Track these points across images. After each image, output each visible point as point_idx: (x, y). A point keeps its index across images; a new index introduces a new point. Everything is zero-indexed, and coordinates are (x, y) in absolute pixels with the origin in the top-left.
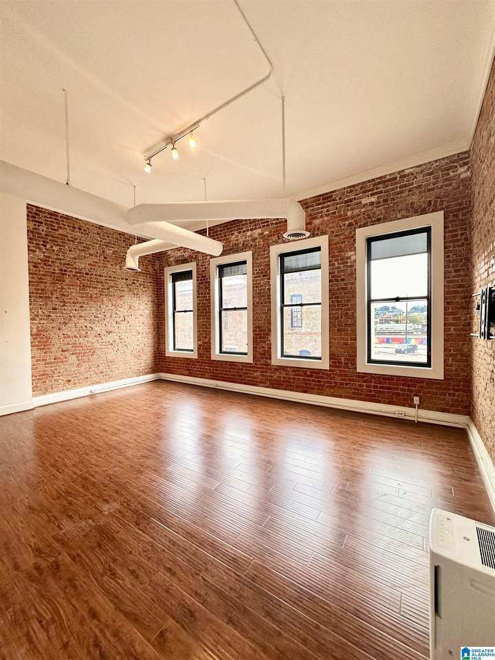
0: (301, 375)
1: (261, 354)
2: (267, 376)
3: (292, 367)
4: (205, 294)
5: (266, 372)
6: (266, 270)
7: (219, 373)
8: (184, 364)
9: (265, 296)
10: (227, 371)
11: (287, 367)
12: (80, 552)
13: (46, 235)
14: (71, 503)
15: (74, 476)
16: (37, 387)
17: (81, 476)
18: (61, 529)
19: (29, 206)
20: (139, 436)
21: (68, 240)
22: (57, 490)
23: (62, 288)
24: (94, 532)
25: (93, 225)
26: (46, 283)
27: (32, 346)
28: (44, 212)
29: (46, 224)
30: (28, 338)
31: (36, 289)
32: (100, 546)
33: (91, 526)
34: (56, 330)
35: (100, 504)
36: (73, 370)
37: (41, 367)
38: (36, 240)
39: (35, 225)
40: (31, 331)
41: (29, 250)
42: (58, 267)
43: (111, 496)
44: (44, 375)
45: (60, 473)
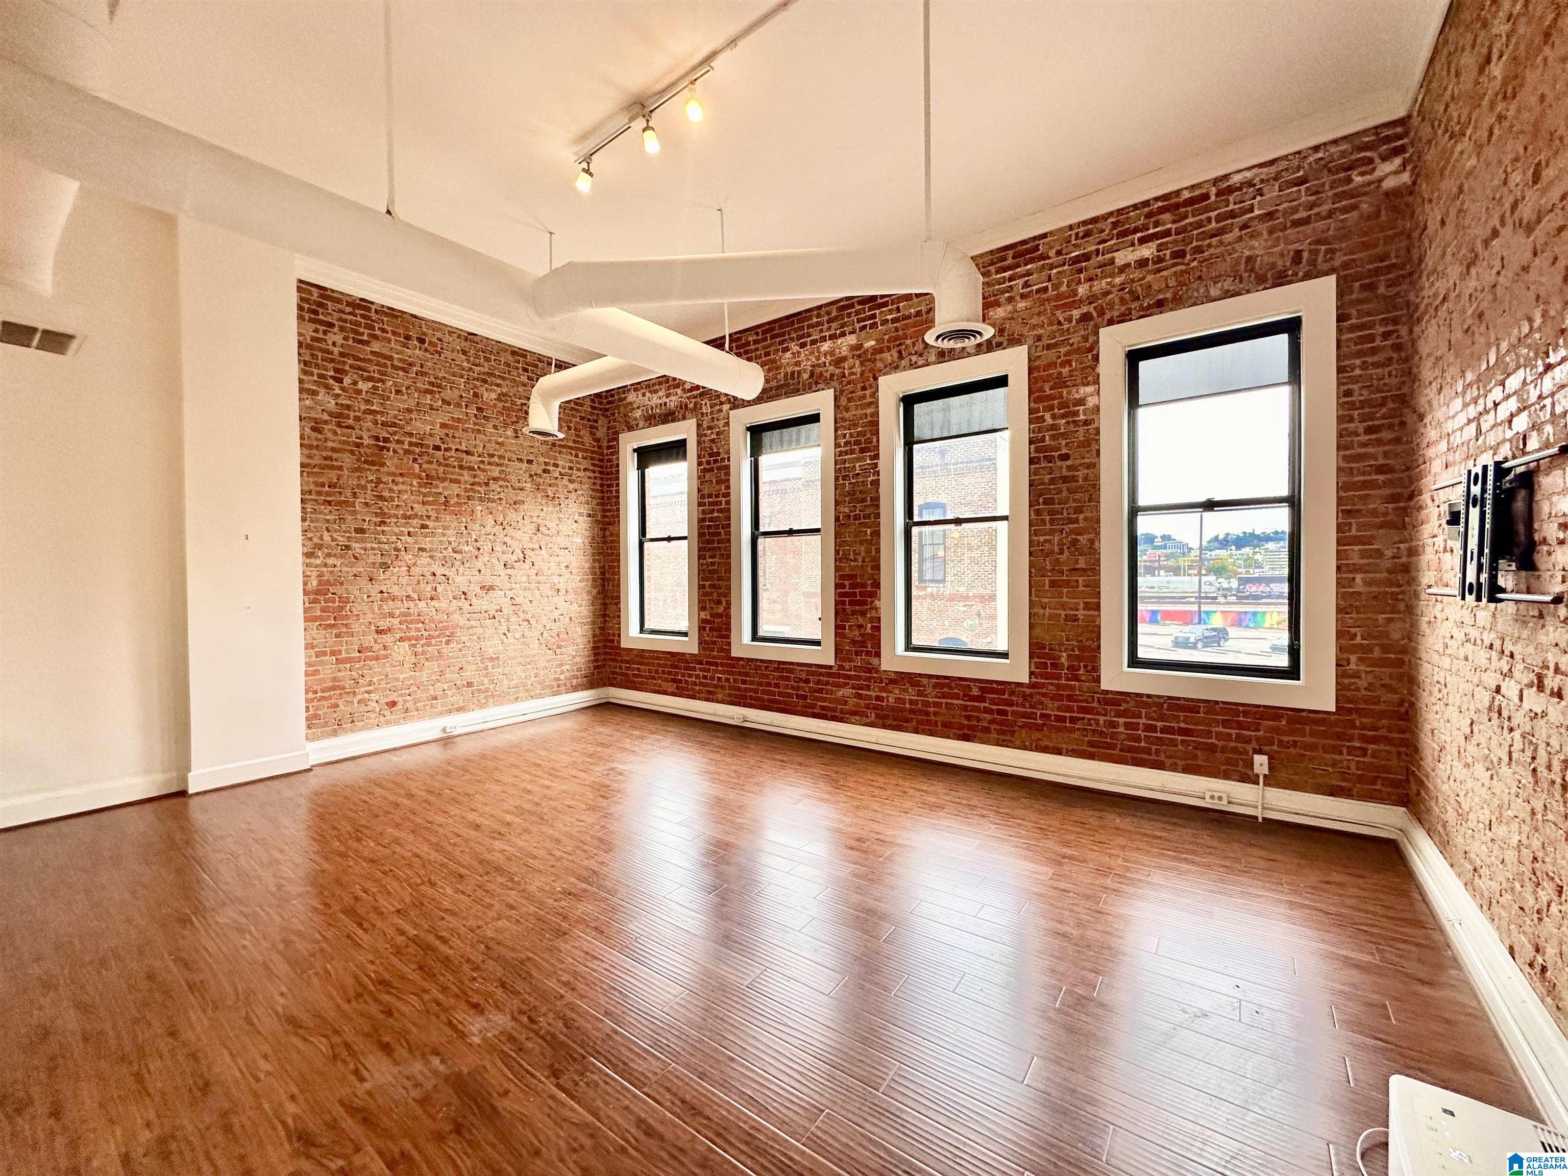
0: (957, 697)
1: (854, 642)
2: (869, 697)
3: (931, 677)
4: (717, 496)
5: (868, 688)
6: (868, 435)
7: (751, 690)
8: (665, 666)
9: (864, 500)
10: (769, 685)
11: (920, 675)
12: (407, 1146)
13: (342, 354)
14: (389, 1013)
15: (400, 940)
16: (316, 716)
17: (414, 940)
18: (362, 1080)
19: (303, 286)
20: (558, 841)
21: (394, 367)
22: (356, 978)
23: (379, 481)
24: (446, 1094)
25: (452, 331)
26: (340, 468)
27: (306, 620)
28: (339, 301)
29: (342, 329)
30: (297, 602)
31: (316, 484)
32: (458, 1129)
33: (435, 1073)
34: (363, 582)
35: (461, 1015)
36: (402, 676)
37: (328, 670)
38: (317, 366)
39: (316, 331)
40: (305, 584)
41: (302, 390)
42: (368, 430)
43: (488, 995)
44: (333, 688)
45: (365, 930)
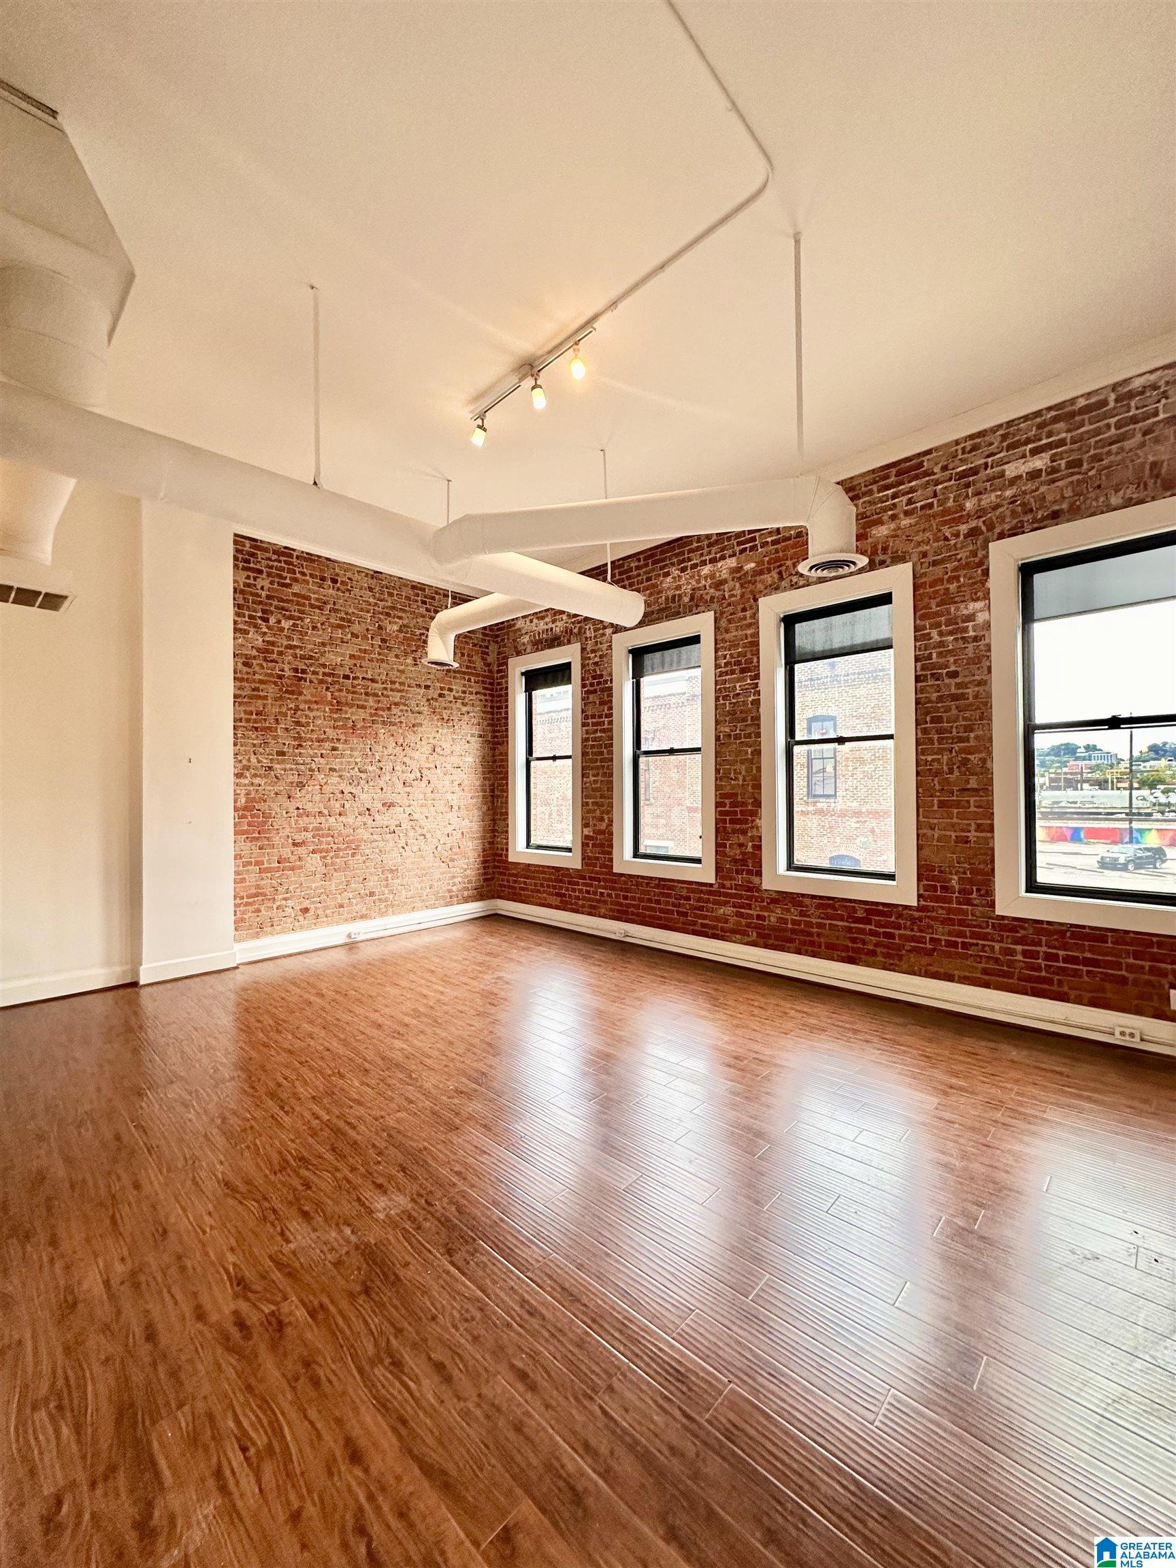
0: (841, 918)
1: (735, 861)
2: (751, 916)
3: (813, 897)
4: (600, 717)
5: (749, 907)
6: (749, 656)
7: (634, 906)
8: (550, 880)
9: (744, 720)
10: (650, 901)
11: (803, 895)
12: (326, 1301)
13: (268, 597)
14: (308, 1186)
15: (315, 1123)
16: (242, 920)
17: (327, 1124)
18: (288, 1241)
19: (239, 539)
20: (451, 1043)
21: (312, 606)
22: (280, 1153)
23: (297, 709)
24: (356, 1259)
25: (360, 571)
26: (265, 698)
27: (236, 833)
28: (266, 550)
29: (269, 575)
30: (227, 818)
31: (246, 712)
32: (367, 1291)
33: (348, 1242)
34: (282, 799)
35: (368, 1193)
36: (313, 885)
37: (252, 877)
38: (248, 608)
39: (248, 577)
40: (235, 801)
41: (236, 630)
42: (289, 663)
43: (390, 1178)
44: (256, 895)
45: (287, 1113)
